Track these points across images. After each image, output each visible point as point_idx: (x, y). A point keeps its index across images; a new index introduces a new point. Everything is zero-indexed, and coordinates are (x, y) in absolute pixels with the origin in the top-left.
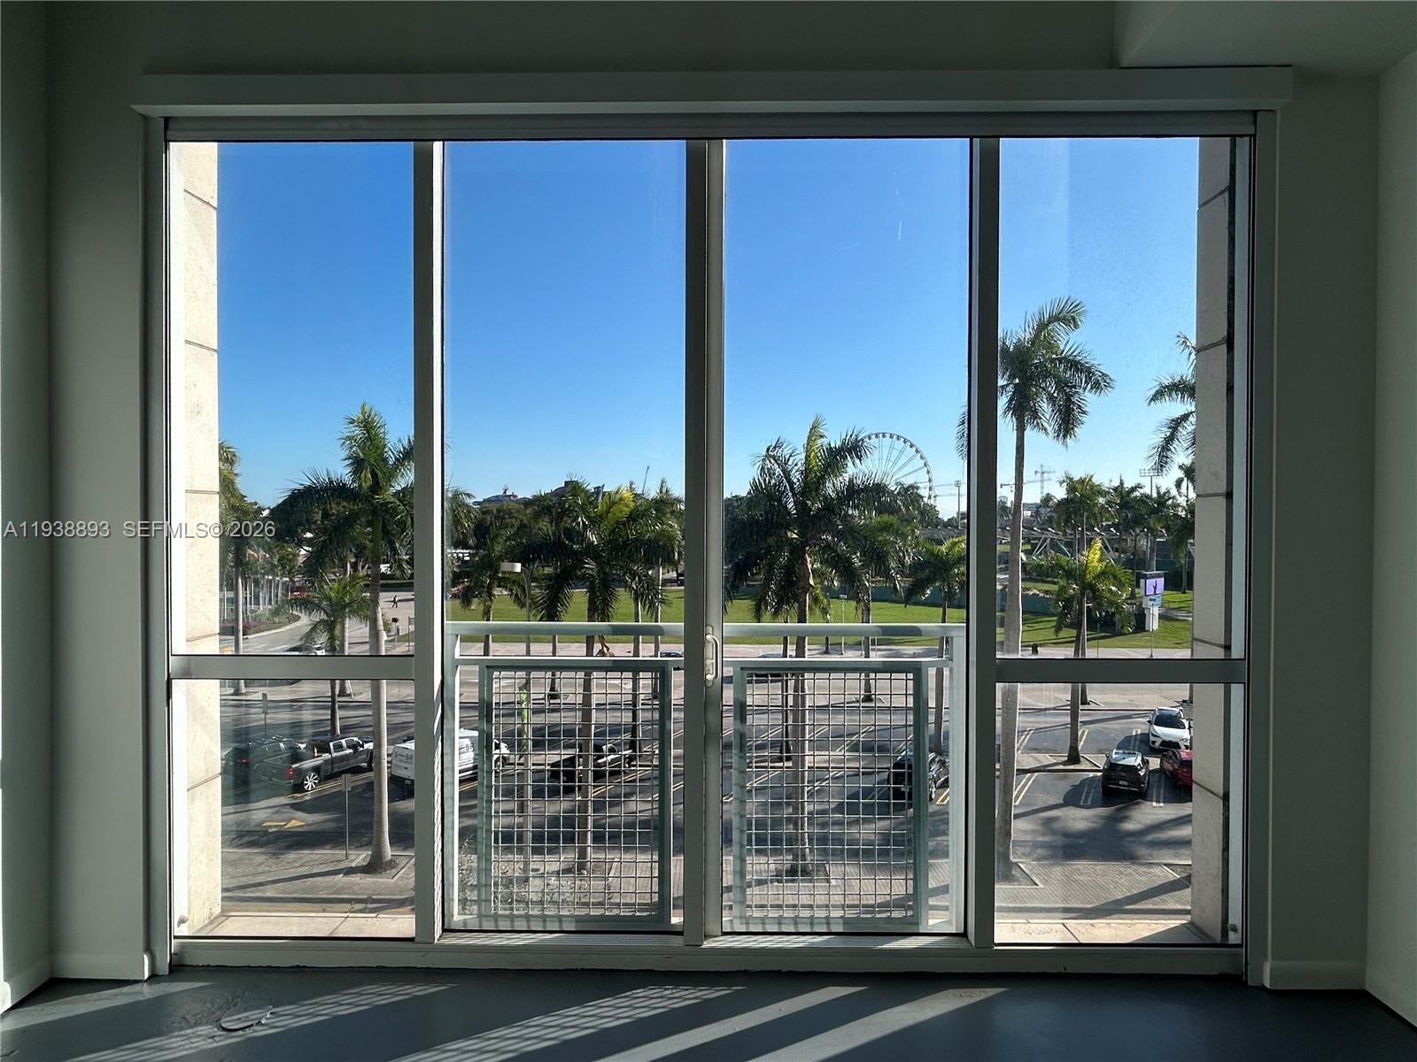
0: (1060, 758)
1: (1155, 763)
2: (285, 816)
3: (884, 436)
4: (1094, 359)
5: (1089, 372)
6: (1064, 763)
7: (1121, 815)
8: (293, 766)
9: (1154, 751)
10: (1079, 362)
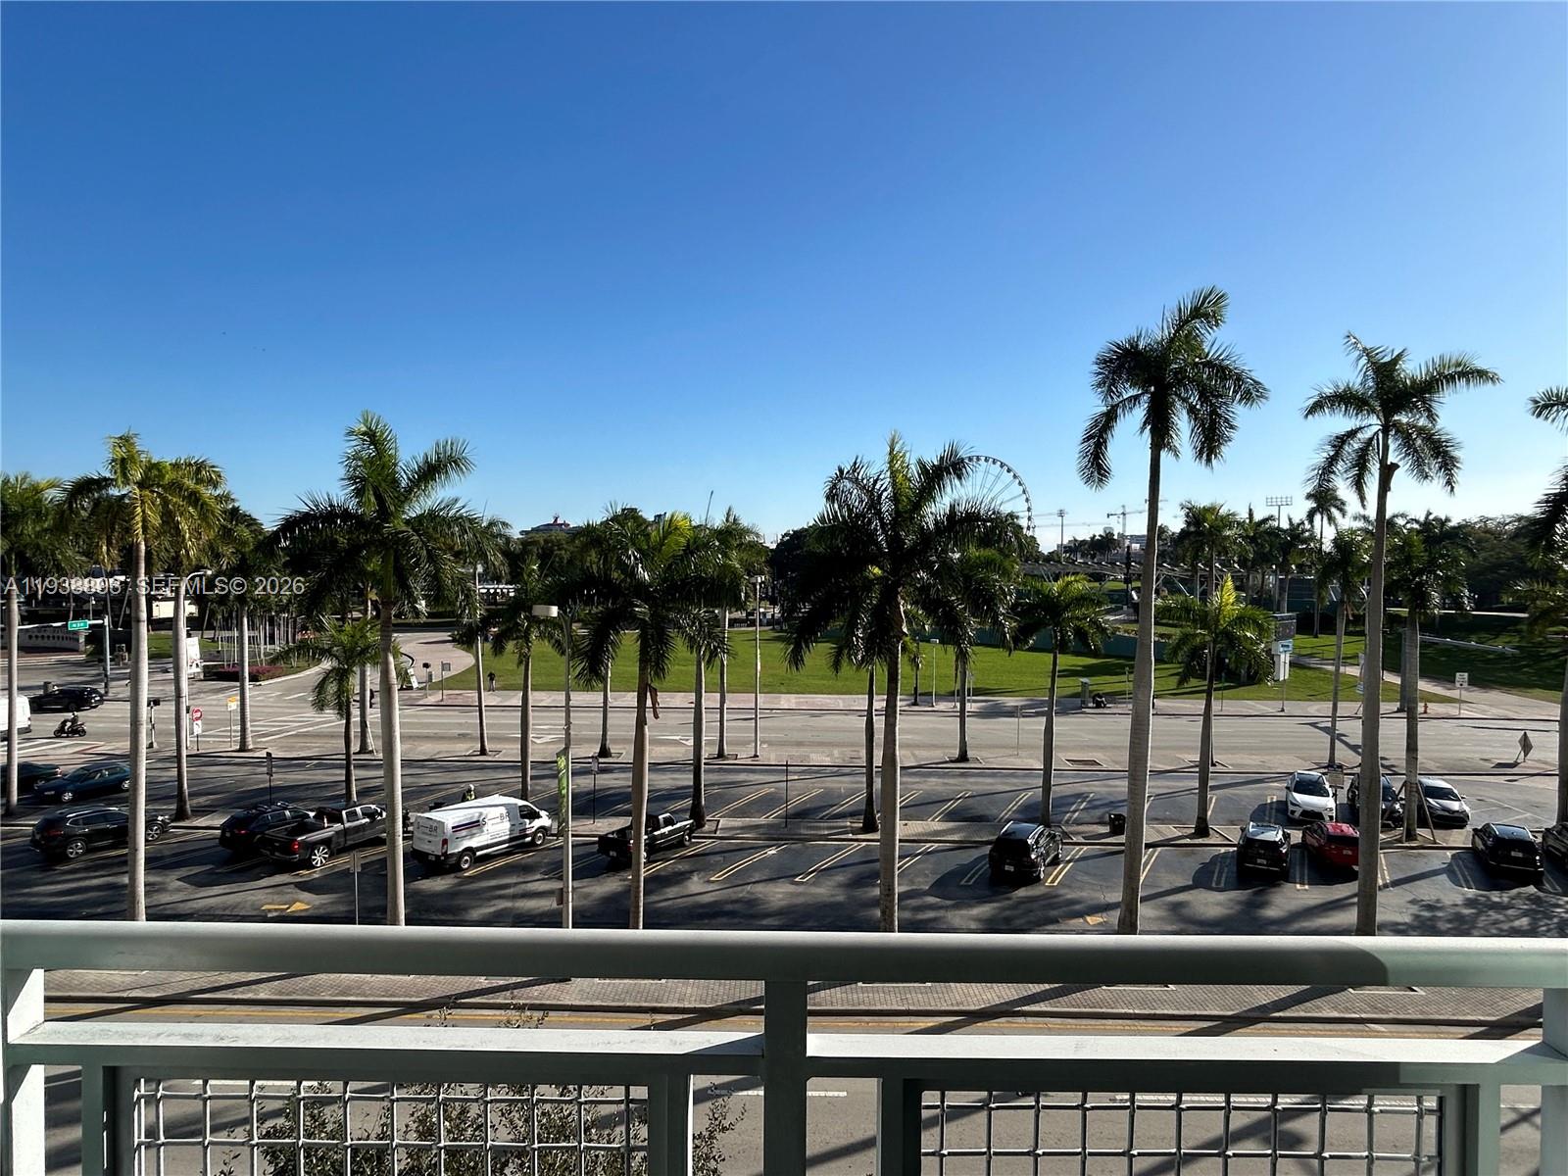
0: (1185, 830)
1: (1296, 836)
2: (288, 897)
3: (978, 459)
4: (1244, 364)
5: (1239, 379)
6: (1190, 836)
7: (1260, 899)
8: (299, 839)
9: (1292, 823)
10: (1227, 367)
